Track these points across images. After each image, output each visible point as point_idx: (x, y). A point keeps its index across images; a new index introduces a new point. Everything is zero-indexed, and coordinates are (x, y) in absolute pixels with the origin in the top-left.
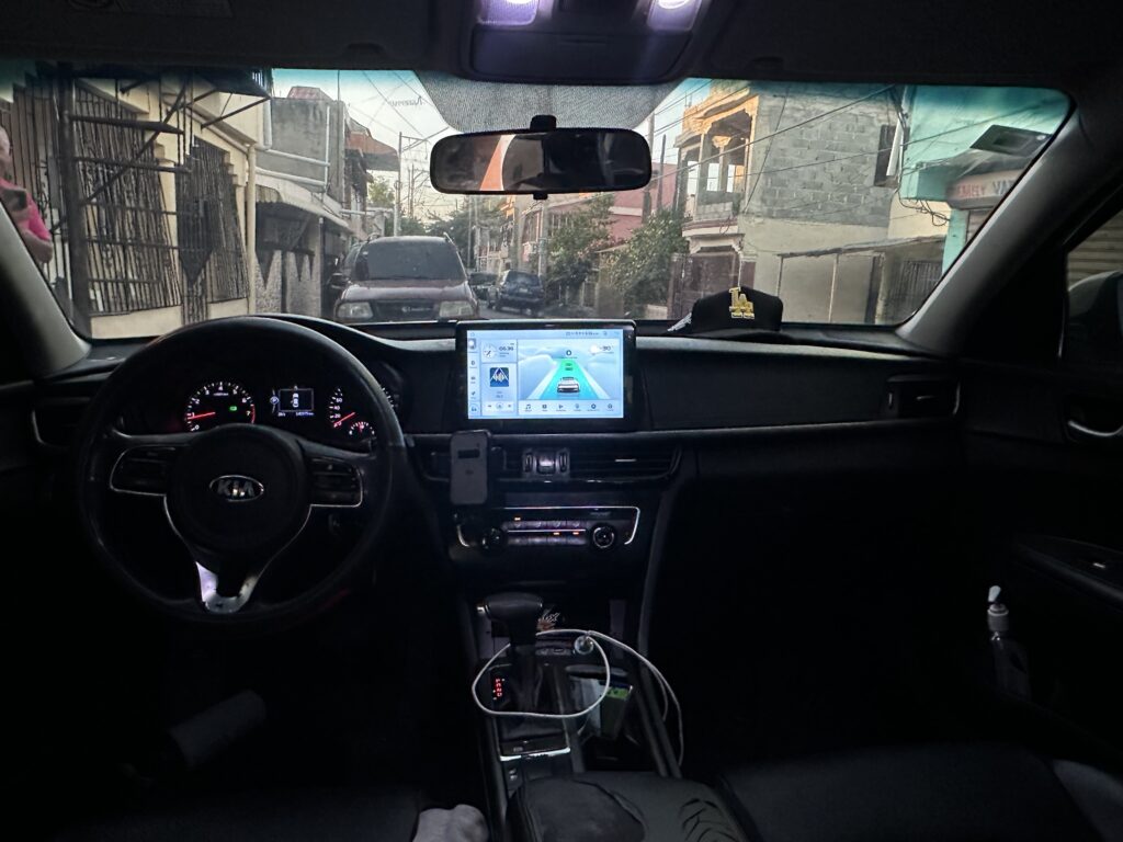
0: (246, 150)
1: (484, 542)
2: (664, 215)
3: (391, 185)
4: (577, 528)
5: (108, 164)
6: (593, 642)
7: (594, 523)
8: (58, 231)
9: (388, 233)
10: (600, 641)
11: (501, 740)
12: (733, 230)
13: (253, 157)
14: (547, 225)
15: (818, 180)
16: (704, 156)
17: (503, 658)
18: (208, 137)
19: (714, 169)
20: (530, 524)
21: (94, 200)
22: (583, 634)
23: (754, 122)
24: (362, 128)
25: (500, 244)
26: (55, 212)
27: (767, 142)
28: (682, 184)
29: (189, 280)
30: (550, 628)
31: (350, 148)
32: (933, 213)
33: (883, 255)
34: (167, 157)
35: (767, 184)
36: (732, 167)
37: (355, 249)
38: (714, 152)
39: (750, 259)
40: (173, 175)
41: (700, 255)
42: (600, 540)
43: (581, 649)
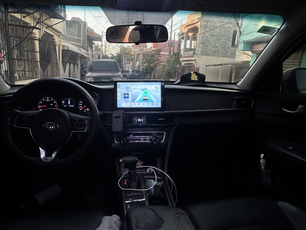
0: (59, 35)
1: (122, 142)
2: (175, 54)
3: (100, 46)
4: (148, 138)
5: (20, 38)
6: (152, 170)
7: (153, 136)
8: (5, 57)
9: (99, 58)
10: (154, 169)
11: (126, 197)
12: (193, 59)
13: (61, 37)
14: (143, 57)
15: (217, 45)
16: (185, 39)
17: (127, 174)
18: (48, 31)
19: (188, 42)
20: (135, 137)
21: (16, 48)
22: (149, 167)
23: (199, 29)
24: (91, 29)
25: (130, 62)
26: (4, 51)
27: (202, 34)
28: (179, 46)
29: (43, 71)
30: (140, 166)
31: (88, 35)
32: (247, 54)
33: (234, 66)
34: (36, 36)
35: (202, 46)
36: (193, 42)
37: (89, 63)
38: (188, 38)
39: (198, 67)
40: (38, 41)
41: (184, 65)
42: (154, 141)
43: (149, 171)
